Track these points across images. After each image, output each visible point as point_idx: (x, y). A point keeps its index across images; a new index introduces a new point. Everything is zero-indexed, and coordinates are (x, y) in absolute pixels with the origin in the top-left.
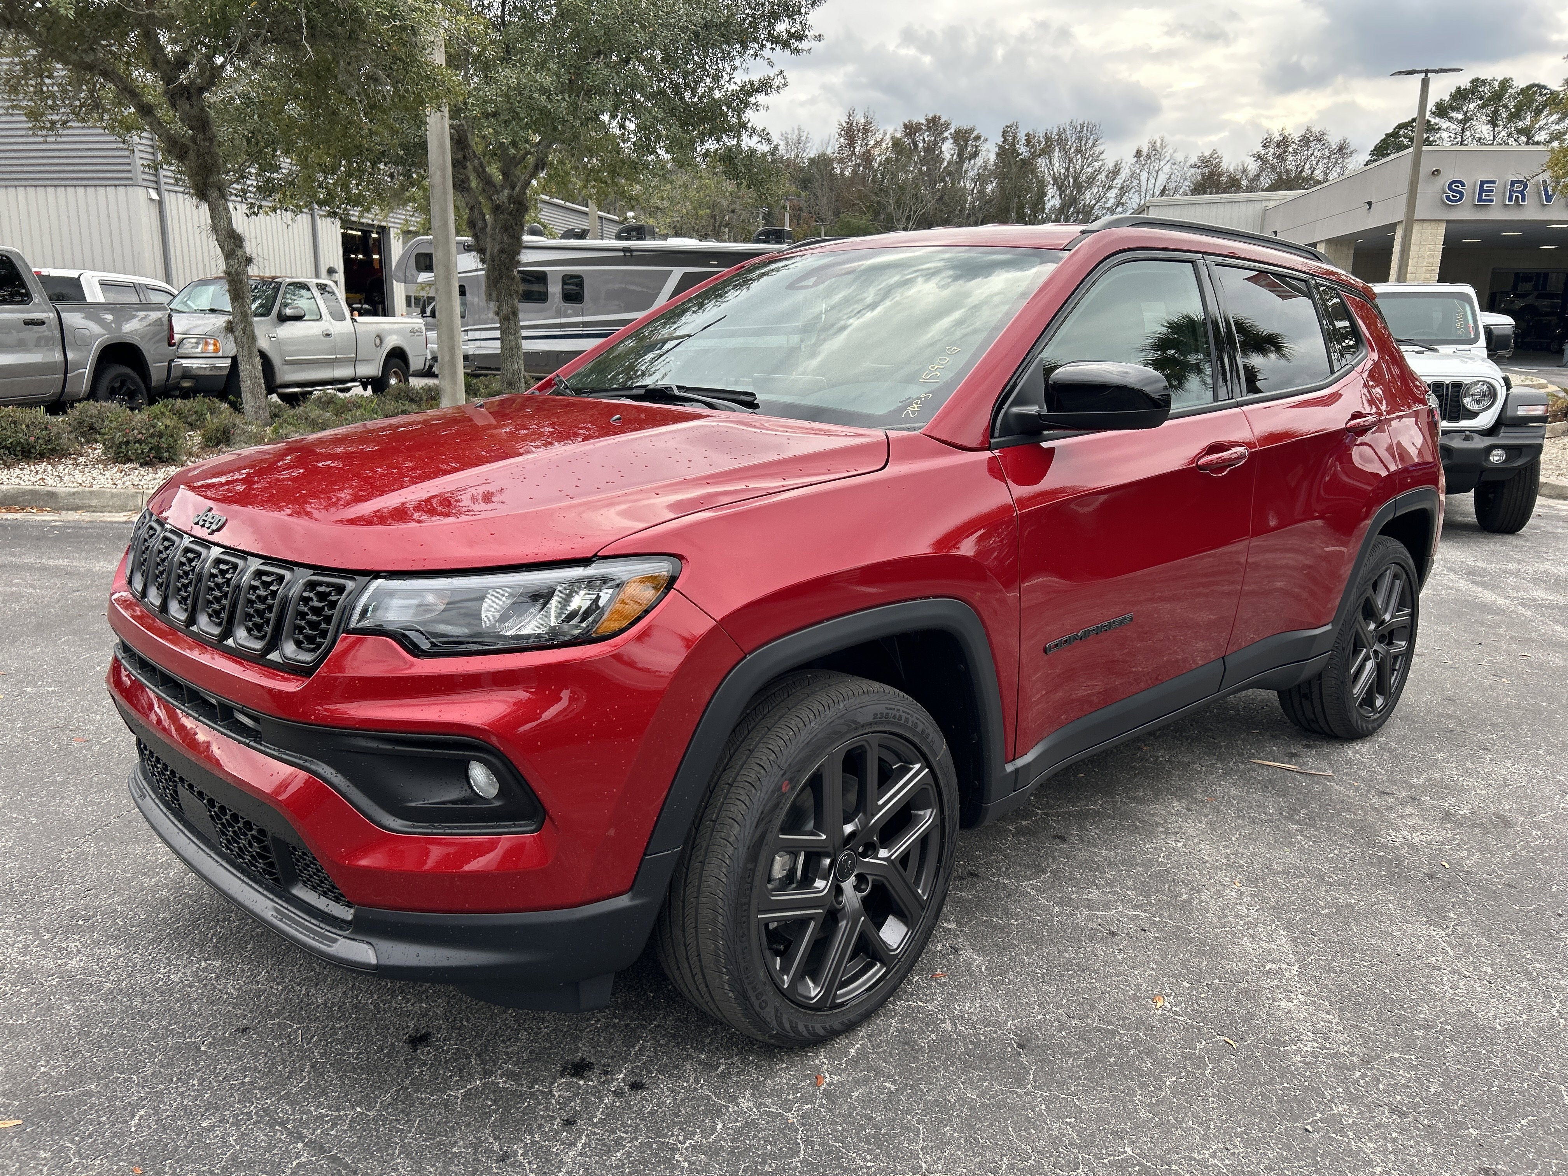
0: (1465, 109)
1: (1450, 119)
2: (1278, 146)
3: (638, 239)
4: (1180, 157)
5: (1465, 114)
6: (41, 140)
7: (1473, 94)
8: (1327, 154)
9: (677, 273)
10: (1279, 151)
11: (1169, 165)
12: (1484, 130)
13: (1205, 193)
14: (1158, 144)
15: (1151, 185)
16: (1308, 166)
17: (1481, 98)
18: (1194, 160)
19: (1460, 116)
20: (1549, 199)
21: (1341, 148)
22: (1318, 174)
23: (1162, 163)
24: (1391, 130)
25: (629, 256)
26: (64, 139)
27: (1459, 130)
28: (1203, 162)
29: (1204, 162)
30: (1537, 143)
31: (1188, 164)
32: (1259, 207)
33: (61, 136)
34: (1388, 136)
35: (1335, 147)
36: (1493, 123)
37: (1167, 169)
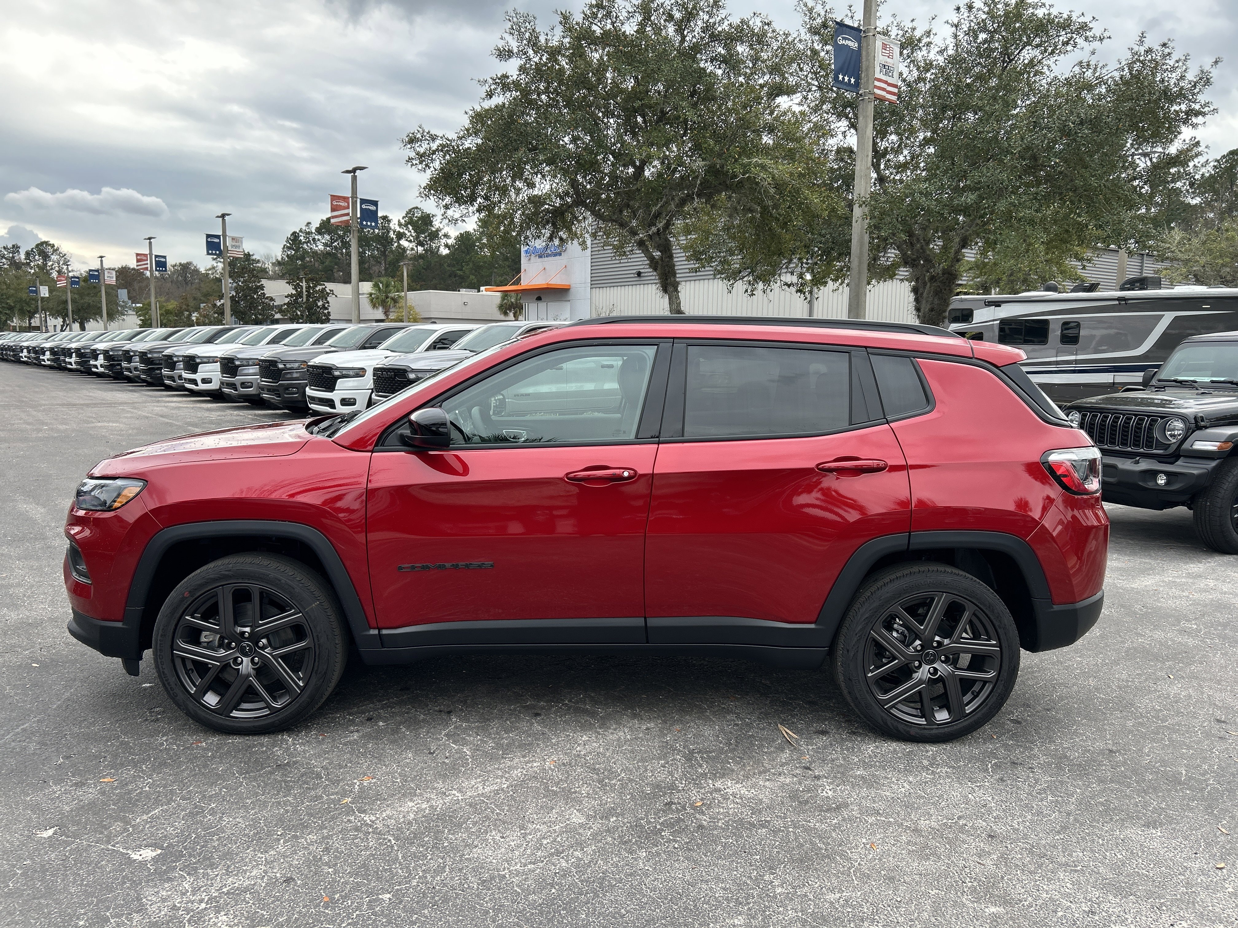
3: (1141, 289)
6: (618, 262)
9: (1168, 317)
25: (1123, 304)
26: (632, 260)
33: (630, 258)
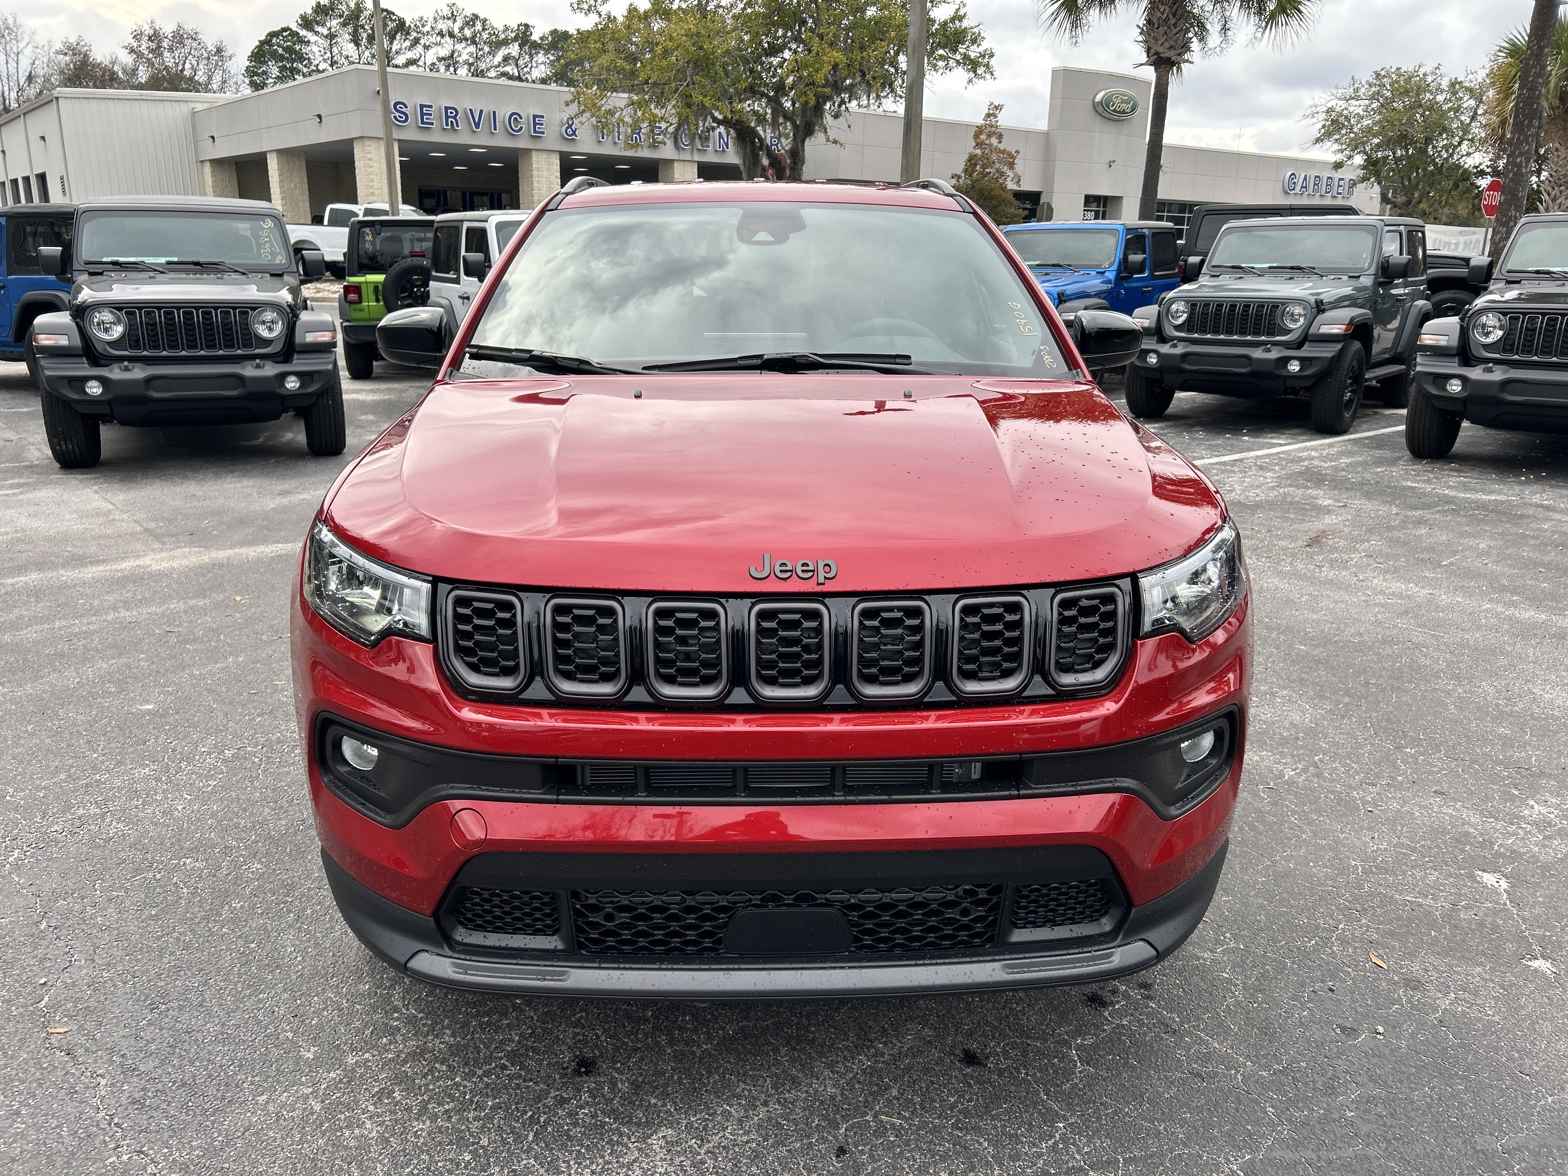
0: (328, 24)
1: (317, 33)
2: (150, 39)
4: (42, 40)
5: (330, 29)
7: (333, 10)
8: (205, 55)
10: (153, 45)
11: (30, 47)
12: (350, 49)
13: (80, 85)
14: (10, 21)
15: (12, 70)
16: (187, 66)
17: (341, 16)
18: (58, 46)
19: (326, 32)
20: (477, 125)
21: (219, 51)
22: (201, 77)
23: (21, 45)
24: (263, 38)
27: (326, 44)
28: (69, 48)
29: (72, 50)
30: (397, 66)
31: (53, 50)
32: (185, 109)
34: (262, 43)
35: (212, 48)
36: (356, 41)
37: (28, 51)
